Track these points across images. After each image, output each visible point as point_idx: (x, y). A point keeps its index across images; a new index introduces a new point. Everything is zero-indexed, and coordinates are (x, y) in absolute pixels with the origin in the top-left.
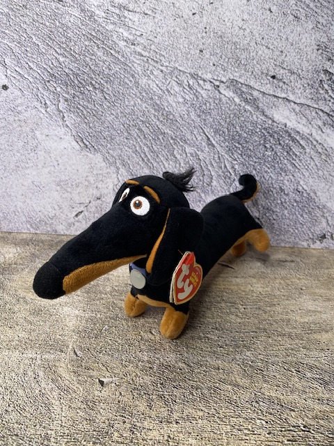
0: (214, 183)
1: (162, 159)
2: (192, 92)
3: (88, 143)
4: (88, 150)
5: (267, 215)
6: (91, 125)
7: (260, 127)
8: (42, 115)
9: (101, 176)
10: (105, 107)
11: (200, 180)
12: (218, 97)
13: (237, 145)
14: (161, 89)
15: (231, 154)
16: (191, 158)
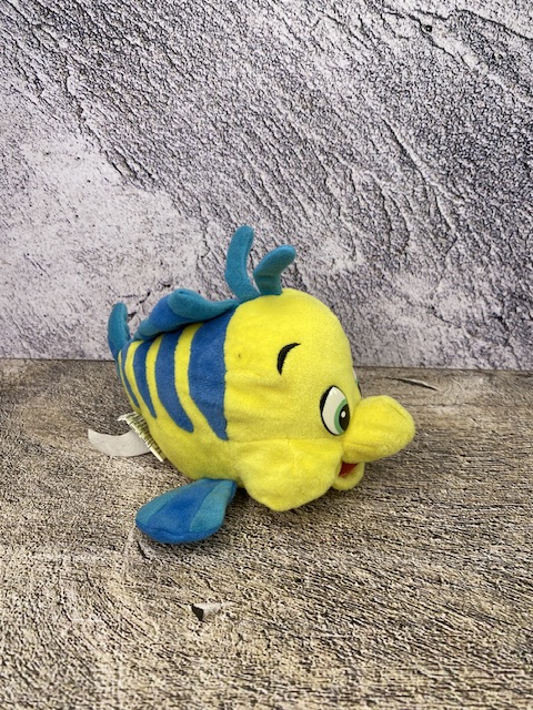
0: (413, 247)
1: (300, 197)
2: (370, 43)
3: (137, 168)
4: (138, 183)
5: (519, 310)
6: (142, 126)
7: (517, 121)
8: (30, 107)
9: (169, 239)
10: (172, 85)
11: (383, 241)
12: (427, 53)
13: (465, 163)
14: (299, 39)
15: (450, 185)
16: (365, 195)
